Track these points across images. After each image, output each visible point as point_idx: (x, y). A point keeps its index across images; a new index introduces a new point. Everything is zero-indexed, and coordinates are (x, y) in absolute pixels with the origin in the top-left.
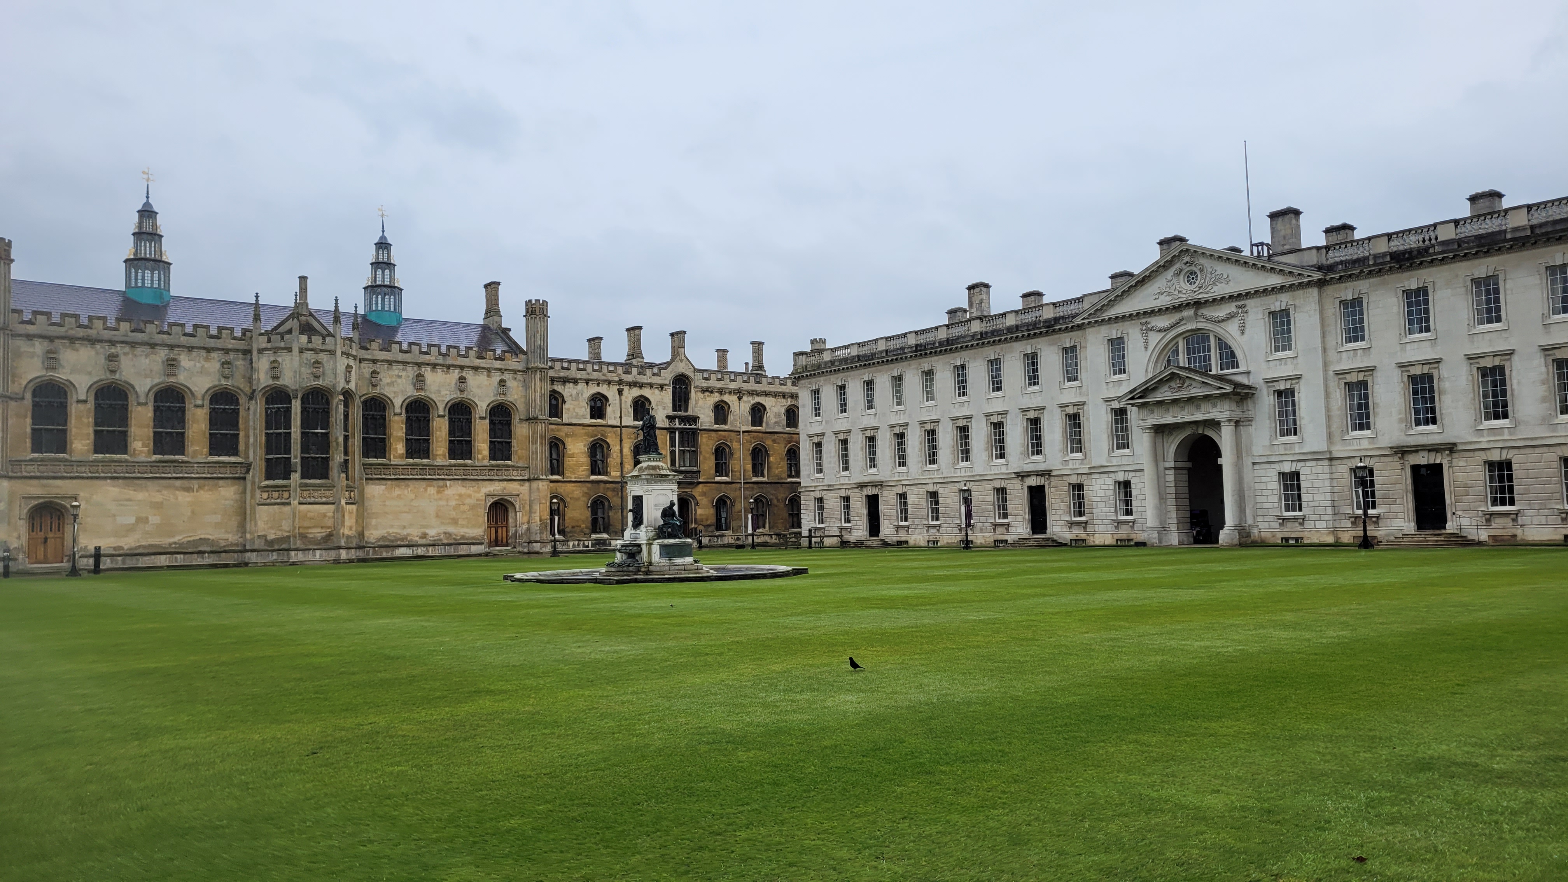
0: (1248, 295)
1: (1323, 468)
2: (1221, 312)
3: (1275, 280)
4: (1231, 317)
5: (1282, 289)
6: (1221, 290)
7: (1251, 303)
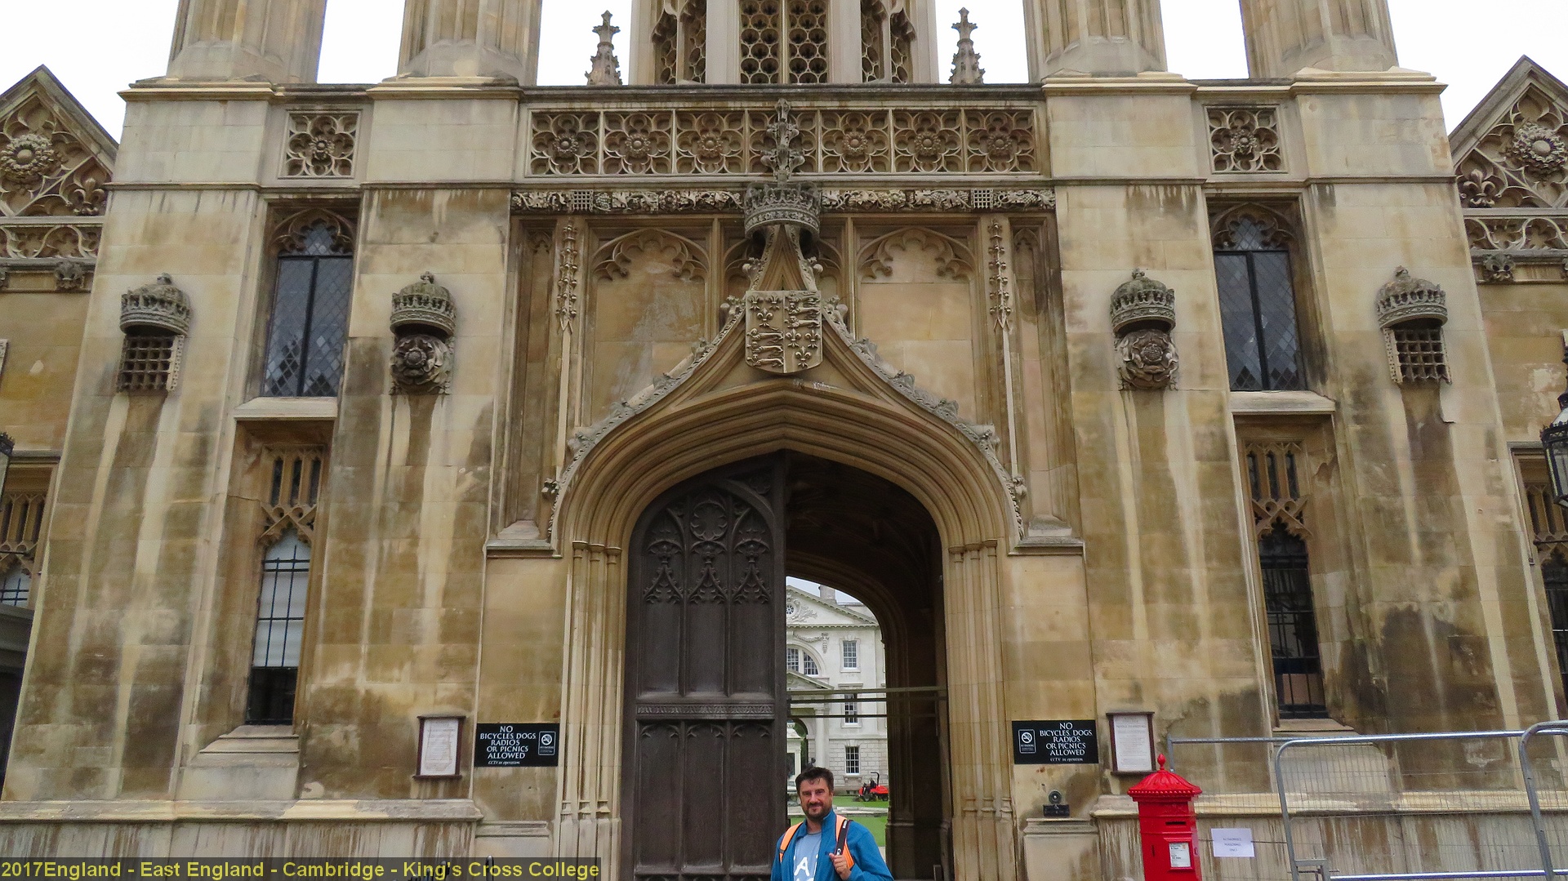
0: (827, 628)
1: (873, 745)
2: (810, 636)
3: (847, 622)
4: (818, 640)
5: (850, 628)
6: (810, 621)
7: (832, 634)
